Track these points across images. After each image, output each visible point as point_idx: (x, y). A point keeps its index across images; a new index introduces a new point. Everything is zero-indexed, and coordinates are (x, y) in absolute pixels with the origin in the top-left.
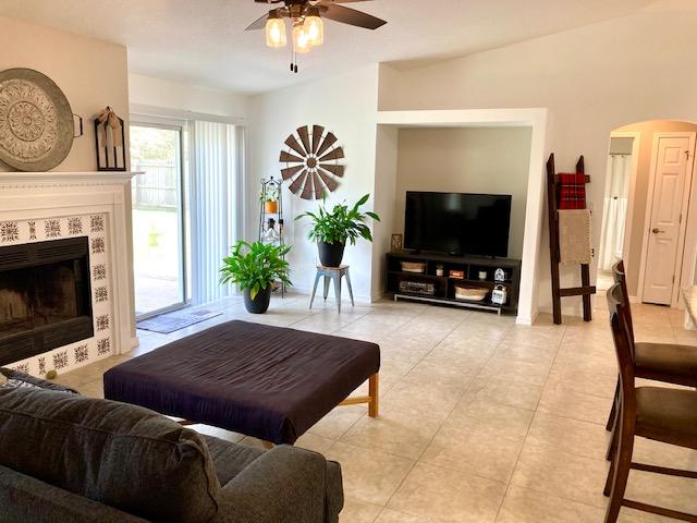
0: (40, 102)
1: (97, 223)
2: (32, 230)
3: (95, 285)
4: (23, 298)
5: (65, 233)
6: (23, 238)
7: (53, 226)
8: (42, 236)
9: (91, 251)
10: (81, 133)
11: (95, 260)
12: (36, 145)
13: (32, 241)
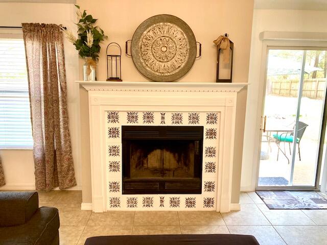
0: (174, 35)
1: (211, 118)
2: (163, 118)
3: (206, 160)
4: (174, 156)
5: (185, 122)
6: (157, 122)
7: (177, 117)
8: (169, 122)
9: (205, 137)
10: (200, 55)
11: (207, 143)
12: (169, 64)
13: (162, 125)
